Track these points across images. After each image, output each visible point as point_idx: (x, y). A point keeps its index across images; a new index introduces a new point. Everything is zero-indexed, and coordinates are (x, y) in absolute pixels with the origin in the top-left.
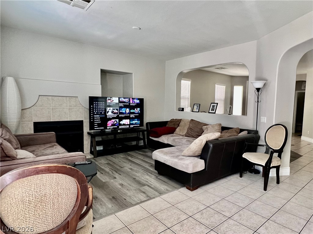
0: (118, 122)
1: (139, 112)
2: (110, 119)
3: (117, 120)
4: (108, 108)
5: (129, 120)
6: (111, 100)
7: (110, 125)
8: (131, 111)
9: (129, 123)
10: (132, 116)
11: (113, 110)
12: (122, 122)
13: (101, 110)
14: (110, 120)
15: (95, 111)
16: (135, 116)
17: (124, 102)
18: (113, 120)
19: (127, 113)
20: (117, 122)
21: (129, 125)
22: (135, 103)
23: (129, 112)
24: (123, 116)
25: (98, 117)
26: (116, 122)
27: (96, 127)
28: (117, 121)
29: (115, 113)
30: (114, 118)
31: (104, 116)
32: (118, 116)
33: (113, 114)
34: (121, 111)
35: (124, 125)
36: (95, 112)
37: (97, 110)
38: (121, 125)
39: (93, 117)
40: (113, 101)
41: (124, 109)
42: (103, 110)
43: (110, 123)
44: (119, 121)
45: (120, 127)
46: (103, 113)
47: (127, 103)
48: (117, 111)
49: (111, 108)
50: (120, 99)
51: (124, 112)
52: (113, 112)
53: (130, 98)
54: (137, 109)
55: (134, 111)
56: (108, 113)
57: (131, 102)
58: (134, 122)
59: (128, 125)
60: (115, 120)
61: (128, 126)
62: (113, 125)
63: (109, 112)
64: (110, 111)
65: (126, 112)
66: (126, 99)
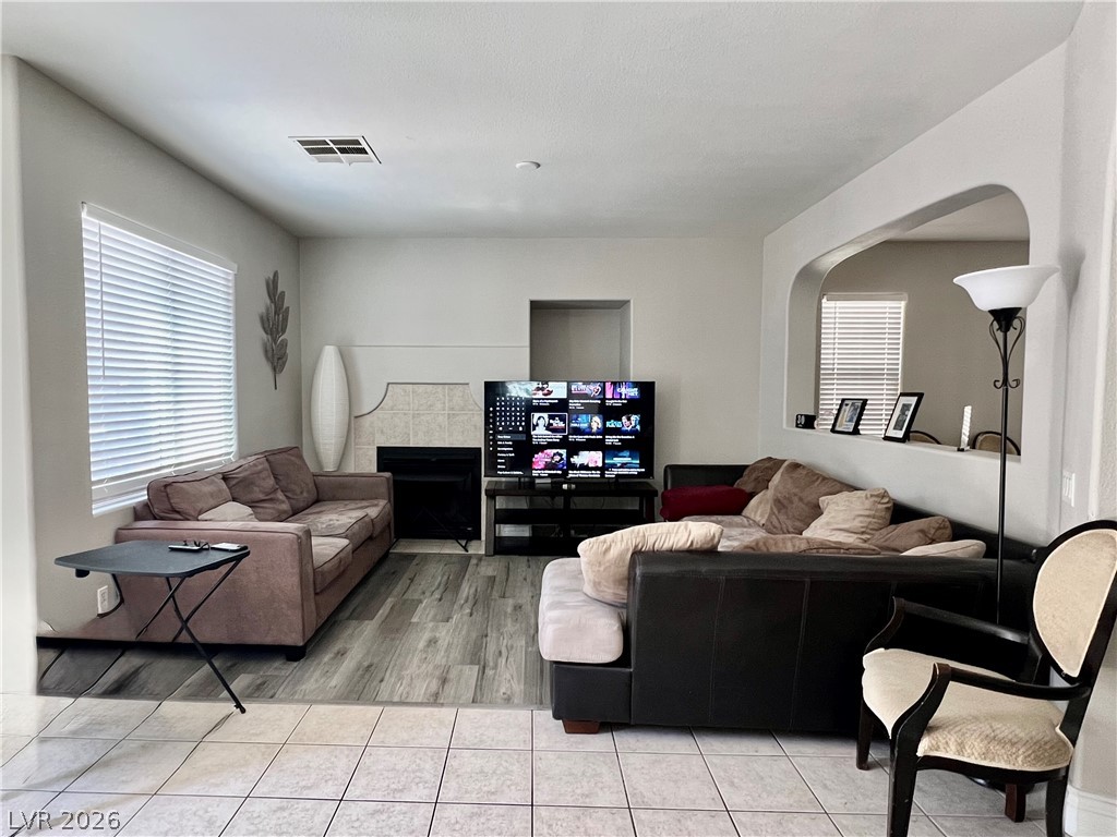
0: (564, 456)
1: (638, 427)
2: (541, 448)
3: (563, 452)
4: (537, 415)
5: (600, 454)
6: (546, 392)
7: (542, 466)
8: (608, 424)
9: (600, 465)
10: (611, 440)
11: (551, 421)
12: (576, 460)
13: (516, 421)
14: (542, 452)
15: (500, 421)
16: (620, 440)
17: (586, 396)
18: (548, 451)
19: (595, 429)
20: (562, 459)
21: (603, 469)
22: (623, 397)
23: (600, 426)
24: (580, 438)
25: (508, 441)
26: (557, 458)
27: (501, 470)
28: (561, 455)
29: (555, 430)
30: (551, 445)
31: (523, 437)
32: (566, 437)
33: (550, 433)
34: (575, 425)
35: (584, 467)
36: (501, 425)
37: (506, 421)
38: (573, 467)
39: (495, 441)
40: (550, 393)
41: (584, 416)
42: (521, 421)
43: (541, 459)
44: (570, 455)
45: (572, 474)
46: (521, 429)
47: (594, 398)
48: (561, 425)
49: (545, 415)
50: (573, 387)
51: (584, 426)
52: (549, 427)
53: (604, 383)
54: (629, 419)
55: (619, 425)
56: (534, 429)
57: (609, 395)
58: (617, 460)
59: (596, 468)
60: (555, 451)
61: (597, 474)
62: (548, 466)
63: (537, 425)
64: (541, 422)
65: (590, 427)
66: (592, 387)
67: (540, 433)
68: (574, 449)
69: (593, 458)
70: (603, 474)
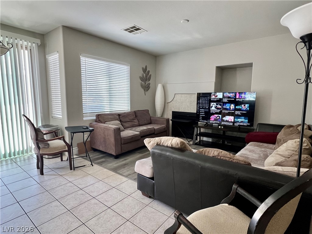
0: (220, 117)
1: (248, 109)
2: (213, 114)
3: (220, 116)
4: (212, 103)
5: (233, 117)
6: (215, 96)
7: (213, 120)
8: (237, 107)
9: (233, 121)
10: (237, 112)
11: (217, 106)
13: (206, 105)
14: (214, 115)
15: (201, 105)
16: (241, 113)
17: (229, 97)
18: (215, 115)
19: (232, 109)
20: (220, 118)
21: (234, 122)
22: (243, 98)
23: (234, 108)
24: (226, 112)
25: (203, 111)
26: (218, 118)
27: (201, 120)
28: (219, 117)
29: (218, 109)
30: (216, 113)
31: (207, 110)
32: (221, 111)
33: (216, 109)
34: (225, 107)
35: (227, 121)
36: (201, 106)
37: (203, 105)
39: (199, 111)
40: (217, 96)
41: (228, 104)
43: (213, 117)
44: (223, 117)
45: (223, 123)
46: (207, 108)
47: (232, 98)
48: (220, 107)
49: (215, 104)
50: (225, 94)
51: (228, 107)
52: (216, 107)
53: (236, 93)
54: (245, 106)
55: (240, 107)
56: (211, 108)
57: (237, 97)
58: (239, 120)
59: (231, 122)
60: (218, 115)
61: (231, 124)
63: (212, 107)
64: (214, 106)
65: (230, 108)
66: (231, 94)
67: (213, 109)
68: (224, 115)
69: (231, 118)
70: (234, 124)
